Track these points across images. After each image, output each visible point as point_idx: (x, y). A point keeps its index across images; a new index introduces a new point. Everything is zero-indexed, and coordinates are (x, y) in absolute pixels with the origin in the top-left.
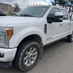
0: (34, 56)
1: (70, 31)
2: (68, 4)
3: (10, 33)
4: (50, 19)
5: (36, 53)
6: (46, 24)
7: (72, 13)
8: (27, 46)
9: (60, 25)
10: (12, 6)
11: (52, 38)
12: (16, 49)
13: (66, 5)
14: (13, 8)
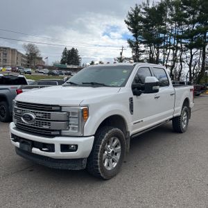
0: (116, 154)
1: (176, 109)
2: (169, 42)
3: (85, 113)
4: (136, 89)
5: (119, 147)
6: (132, 98)
7: (181, 64)
8: (107, 134)
9: (155, 98)
10: (18, 53)
11: (142, 121)
12: (93, 137)
13: (163, 45)
14: (23, 56)
